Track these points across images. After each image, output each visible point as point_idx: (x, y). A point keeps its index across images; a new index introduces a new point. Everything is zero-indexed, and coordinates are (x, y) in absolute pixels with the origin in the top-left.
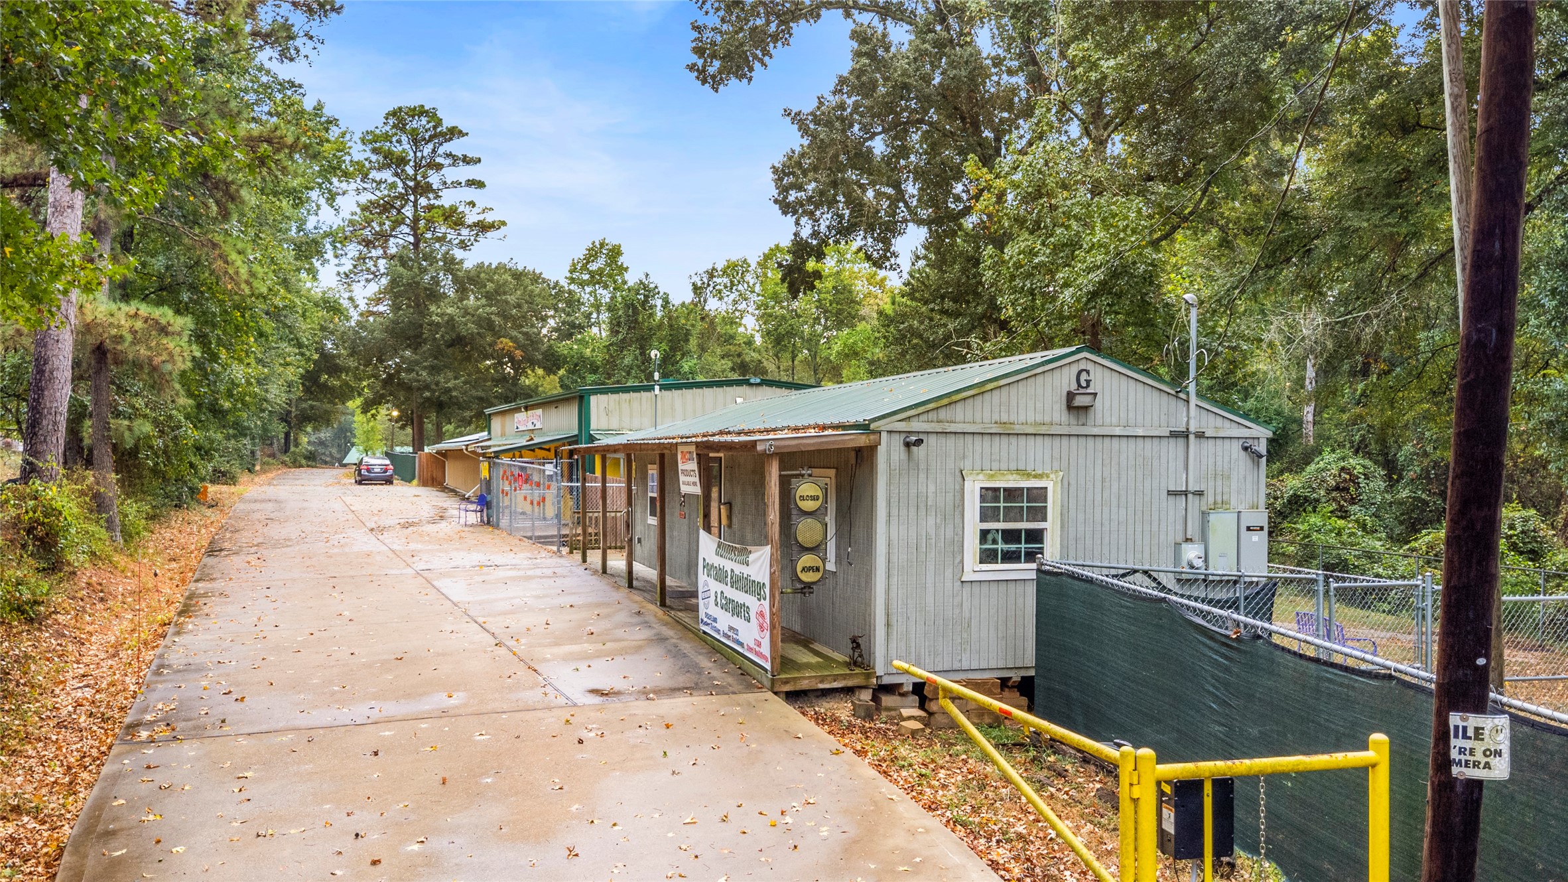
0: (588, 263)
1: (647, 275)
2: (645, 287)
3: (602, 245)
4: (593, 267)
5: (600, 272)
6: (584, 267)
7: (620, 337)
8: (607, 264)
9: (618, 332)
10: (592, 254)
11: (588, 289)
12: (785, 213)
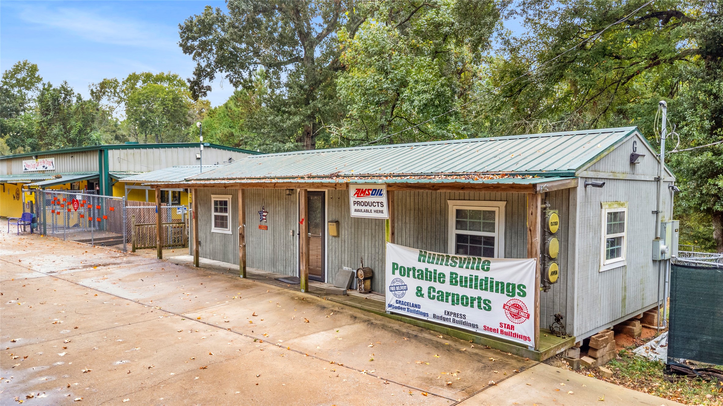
0: (15, 74)
1: (66, 83)
2: (65, 90)
3: (25, 64)
4: (19, 76)
5: (24, 79)
6: (12, 77)
7: (49, 117)
8: (28, 76)
9: (46, 115)
10: (18, 69)
11: (16, 89)
12: (185, 52)
